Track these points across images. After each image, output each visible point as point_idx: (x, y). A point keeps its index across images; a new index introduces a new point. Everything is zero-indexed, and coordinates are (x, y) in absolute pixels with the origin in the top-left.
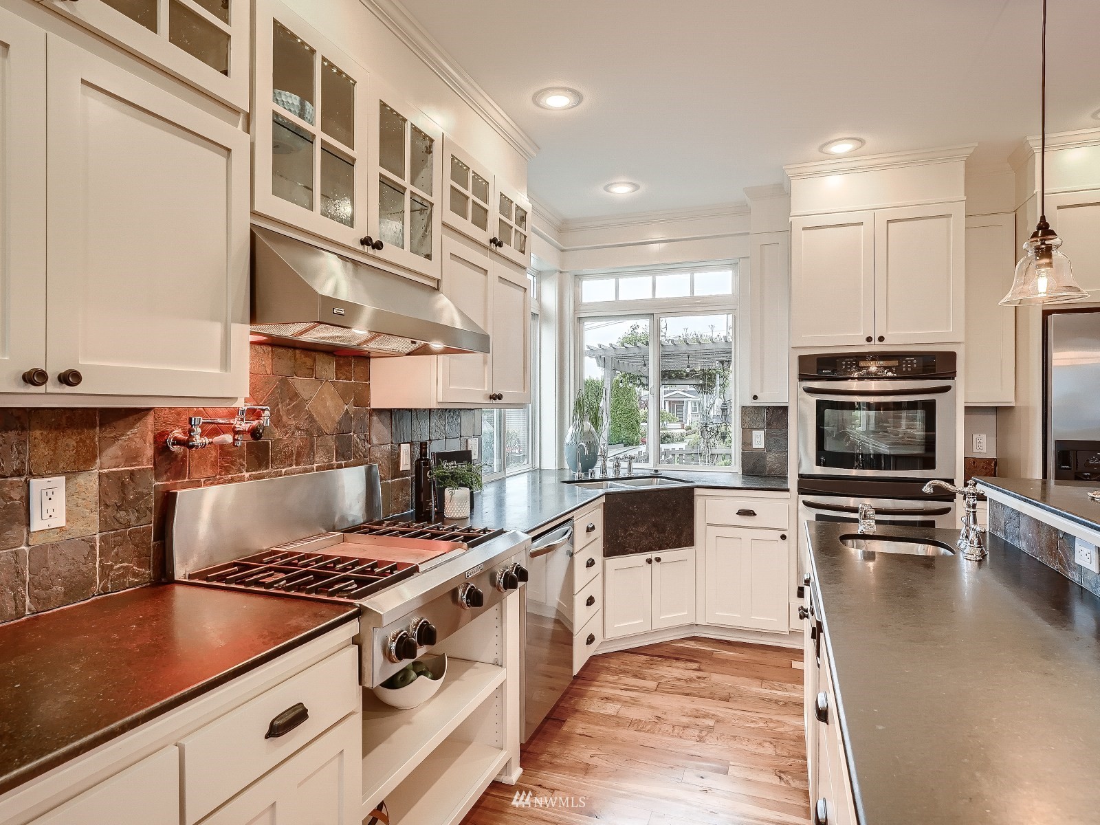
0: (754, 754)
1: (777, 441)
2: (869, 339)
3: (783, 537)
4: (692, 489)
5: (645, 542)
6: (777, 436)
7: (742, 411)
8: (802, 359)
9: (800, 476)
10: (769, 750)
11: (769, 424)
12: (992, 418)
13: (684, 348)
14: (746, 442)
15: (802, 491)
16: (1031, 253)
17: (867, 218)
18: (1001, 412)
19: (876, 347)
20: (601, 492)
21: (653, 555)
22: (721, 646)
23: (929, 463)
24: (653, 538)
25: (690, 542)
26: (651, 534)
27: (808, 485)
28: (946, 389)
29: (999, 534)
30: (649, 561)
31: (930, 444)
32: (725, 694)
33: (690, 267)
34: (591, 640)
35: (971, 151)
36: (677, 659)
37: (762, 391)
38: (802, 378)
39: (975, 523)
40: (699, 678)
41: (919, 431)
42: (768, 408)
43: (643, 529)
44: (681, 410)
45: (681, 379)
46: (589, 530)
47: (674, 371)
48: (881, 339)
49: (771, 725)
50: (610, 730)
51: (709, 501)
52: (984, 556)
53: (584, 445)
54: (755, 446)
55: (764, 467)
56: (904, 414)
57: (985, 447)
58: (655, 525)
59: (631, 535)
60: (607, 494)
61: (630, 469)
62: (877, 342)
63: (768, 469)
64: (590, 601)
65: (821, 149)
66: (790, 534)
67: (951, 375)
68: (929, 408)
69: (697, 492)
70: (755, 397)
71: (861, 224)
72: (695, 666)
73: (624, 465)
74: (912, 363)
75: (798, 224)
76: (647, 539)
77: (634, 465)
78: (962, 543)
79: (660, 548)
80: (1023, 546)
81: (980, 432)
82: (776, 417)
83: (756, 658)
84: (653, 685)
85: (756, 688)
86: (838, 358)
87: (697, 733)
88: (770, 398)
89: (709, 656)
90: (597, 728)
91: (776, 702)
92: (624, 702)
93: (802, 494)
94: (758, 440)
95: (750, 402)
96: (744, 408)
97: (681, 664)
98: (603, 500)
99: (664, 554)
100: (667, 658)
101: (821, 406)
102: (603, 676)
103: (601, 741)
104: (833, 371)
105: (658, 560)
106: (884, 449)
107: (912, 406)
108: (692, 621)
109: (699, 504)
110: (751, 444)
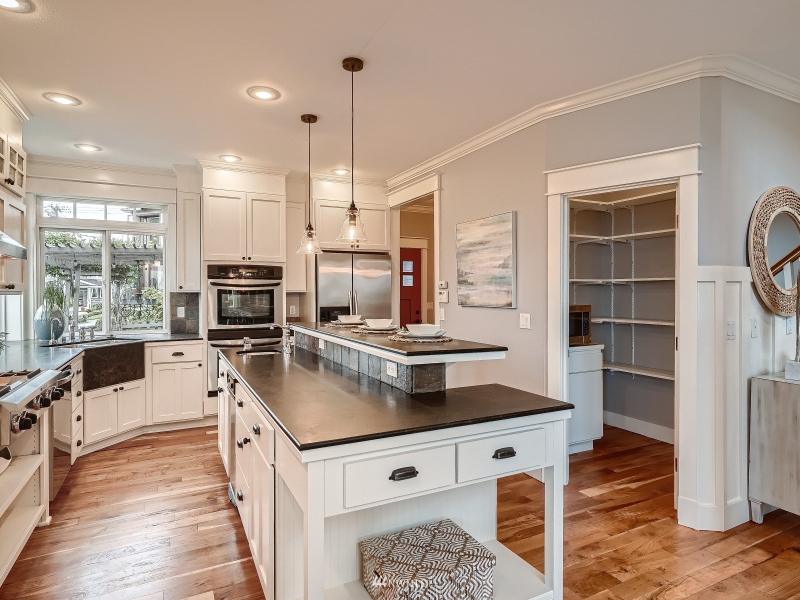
0: (194, 470)
1: (192, 313)
2: (244, 258)
3: (200, 365)
4: (143, 343)
5: (112, 379)
6: (192, 310)
7: (171, 295)
8: (210, 267)
9: (209, 330)
10: (201, 467)
11: (187, 303)
12: (298, 298)
14: (173, 314)
15: (209, 339)
16: (306, 235)
17: (242, 195)
18: (301, 295)
19: (247, 262)
20: (81, 349)
21: (118, 386)
22: (163, 435)
23: (271, 320)
24: (118, 376)
25: (142, 376)
26: (116, 373)
27: (213, 335)
28: (278, 284)
29: (298, 345)
30: (116, 390)
31: (272, 311)
32: (172, 453)
34: (79, 443)
35: (288, 173)
36: (136, 446)
37: (185, 283)
38: (210, 277)
39: (289, 339)
40: (154, 451)
41: (265, 305)
42: (187, 293)
43: (111, 371)
46: (77, 373)
48: (250, 258)
49: (200, 458)
50: (105, 486)
51: (154, 350)
52: (292, 352)
53: (58, 320)
54: (179, 316)
55: (185, 328)
56: (257, 296)
57: (294, 312)
58: (119, 367)
59: (103, 375)
60: (86, 351)
61: (92, 336)
62: (248, 260)
63: (187, 329)
64: (79, 419)
65: (220, 157)
66: (204, 363)
67: (280, 278)
68: (271, 293)
69: (146, 345)
70: (181, 287)
71: (240, 198)
72: (150, 446)
73: (88, 333)
74: (264, 271)
75: (206, 192)
76: (114, 377)
77: (96, 333)
78: (285, 348)
79: (123, 381)
80: (305, 347)
81: (293, 305)
82: (192, 299)
83: (185, 435)
84: (126, 461)
85: (189, 447)
86: (228, 267)
87: (160, 472)
88: (190, 288)
89: (158, 441)
90: (95, 487)
91: (201, 449)
92: (109, 473)
93: (210, 340)
94: (181, 312)
95: (177, 290)
96: (173, 294)
97: (140, 448)
98: (82, 354)
99: (125, 385)
100: (129, 447)
101: (220, 293)
102: (87, 466)
103: (101, 492)
104: (226, 274)
105: (122, 389)
106: (249, 315)
107: (261, 292)
108: (144, 424)
109: (147, 352)
110: (176, 315)
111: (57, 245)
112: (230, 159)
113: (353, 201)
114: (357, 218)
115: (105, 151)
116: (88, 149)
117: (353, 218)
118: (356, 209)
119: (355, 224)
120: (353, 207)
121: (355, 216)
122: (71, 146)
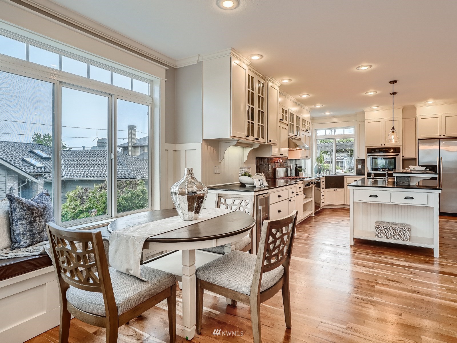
2: (382, 145)
4: (343, 176)
5: (333, 186)
6: (363, 166)
8: (368, 149)
9: (368, 173)
11: (361, 163)
12: (414, 161)
13: (342, 144)
17: (381, 120)
19: (383, 147)
21: (335, 189)
24: (335, 186)
25: (343, 187)
27: (369, 175)
28: (398, 155)
30: (334, 190)
31: (395, 166)
33: (344, 128)
34: (323, 203)
35: (403, 107)
38: (368, 153)
41: (392, 163)
42: (362, 159)
44: (342, 165)
45: (341, 152)
46: (323, 182)
47: (339, 150)
48: (384, 145)
51: (347, 179)
53: (320, 168)
56: (390, 160)
58: (336, 183)
59: (331, 184)
61: (329, 173)
63: (361, 172)
64: (323, 195)
65: (371, 108)
67: (399, 152)
68: (395, 159)
69: (345, 177)
70: (358, 157)
75: (366, 121)
79: (337, 188)
81: (411, 164)
82: (363, 162)
86: (375, 149)
88: (361, 157)
93: (367, 176)
94: (360, 167)
95: (357, 158)
96: (356, 160)
98: (325, 177)
101: (373, 159)
104: (374, 152)
105: (336, 190)
108: (344, 204)
109: (345, 179)
110: (358, 168)
111: (324, 143)
112: (375, 108)
113: (393, 127)
114: (395, 132)
115: (332, 113)
116: (328, 114)
117: (393, 132)
118: (395, 129)
119: (394, 134)
120: (393, 128)
121: (394, 131)
122: (323, 114)
